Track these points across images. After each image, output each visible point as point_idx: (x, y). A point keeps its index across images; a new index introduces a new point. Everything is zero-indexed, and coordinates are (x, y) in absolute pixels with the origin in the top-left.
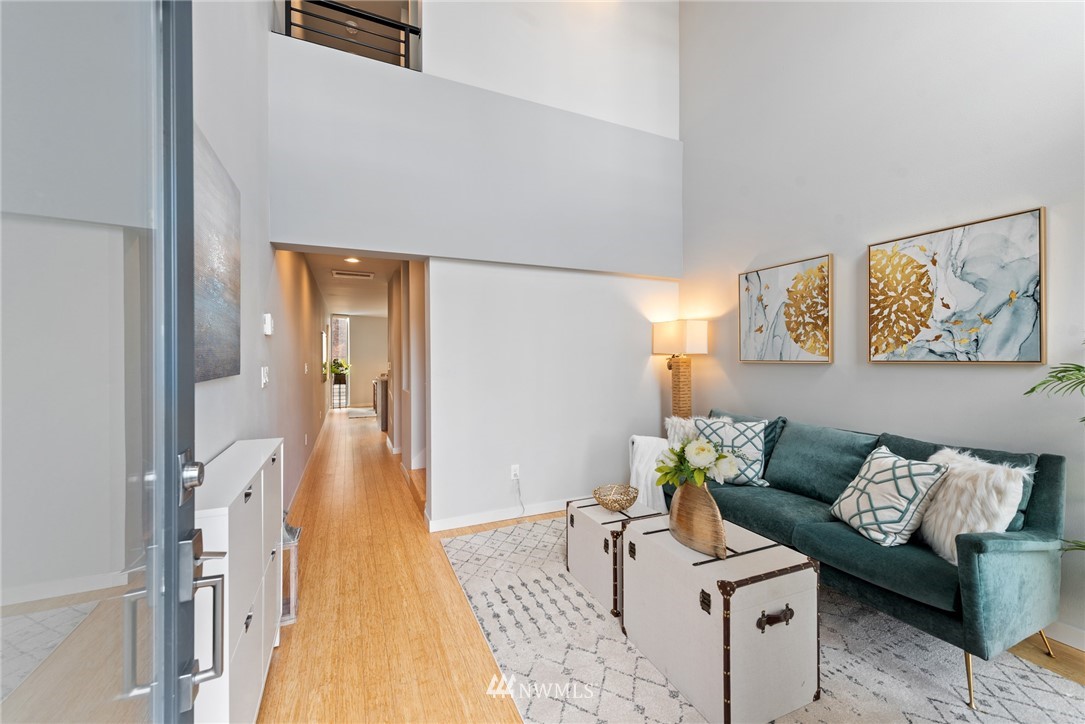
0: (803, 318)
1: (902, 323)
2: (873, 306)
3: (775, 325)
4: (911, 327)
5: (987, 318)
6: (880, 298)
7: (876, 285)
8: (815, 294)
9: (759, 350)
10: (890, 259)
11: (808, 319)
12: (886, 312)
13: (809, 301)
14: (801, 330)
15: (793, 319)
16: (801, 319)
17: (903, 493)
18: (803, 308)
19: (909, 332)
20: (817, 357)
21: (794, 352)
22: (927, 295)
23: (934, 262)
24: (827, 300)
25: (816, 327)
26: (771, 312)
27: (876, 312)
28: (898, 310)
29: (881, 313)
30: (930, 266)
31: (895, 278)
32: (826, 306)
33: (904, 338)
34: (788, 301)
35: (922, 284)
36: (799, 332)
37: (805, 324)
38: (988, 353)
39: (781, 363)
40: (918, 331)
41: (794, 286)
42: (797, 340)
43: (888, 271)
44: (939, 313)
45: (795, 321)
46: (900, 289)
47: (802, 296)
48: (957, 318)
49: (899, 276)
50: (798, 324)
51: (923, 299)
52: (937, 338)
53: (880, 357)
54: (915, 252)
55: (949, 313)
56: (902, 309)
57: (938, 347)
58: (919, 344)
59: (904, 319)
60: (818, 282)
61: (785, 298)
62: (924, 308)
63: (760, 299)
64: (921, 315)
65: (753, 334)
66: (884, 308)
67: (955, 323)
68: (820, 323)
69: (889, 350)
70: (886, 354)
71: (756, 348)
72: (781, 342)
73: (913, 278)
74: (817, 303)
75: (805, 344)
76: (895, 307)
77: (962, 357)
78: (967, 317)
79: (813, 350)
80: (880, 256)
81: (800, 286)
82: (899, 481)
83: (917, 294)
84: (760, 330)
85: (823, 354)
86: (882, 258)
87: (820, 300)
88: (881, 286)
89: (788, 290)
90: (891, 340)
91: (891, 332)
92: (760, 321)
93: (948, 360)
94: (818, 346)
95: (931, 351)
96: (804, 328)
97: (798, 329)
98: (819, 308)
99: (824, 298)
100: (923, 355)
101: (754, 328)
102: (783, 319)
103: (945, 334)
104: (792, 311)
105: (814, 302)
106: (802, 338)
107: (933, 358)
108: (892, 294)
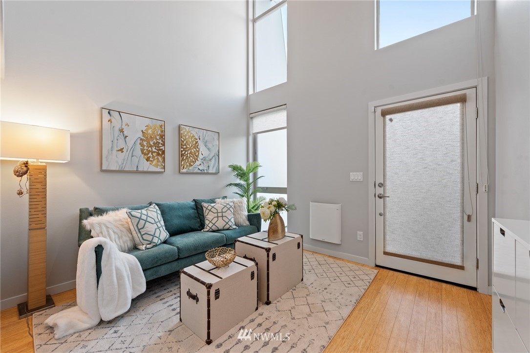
0: (152, 149)
1: (191, 158)
2: (182, 149)
3: (133, 149)
4: (194, 160)
5: (210, 160)
6: (185, 147)
7: (183, 142)
8: (158, 137)
9: (120, 163)
10: (188, 133)
11: (154, 150)
12: (186, 153)
13: (155, 140)
14: (150, 155)
15: (145, 148)
16: (150, 149)
18: (152, 143)
19: (193, 162)
20: (159, 169)
21: (145, 166)
22: (197, 149)
23: (200, 139)
24: (164, 142)
25: (158, 154)
26: (131, 141)
27: (183, 152)
28: (190, 153)
29: (185, 153)
30: (198, 140)
31: (189, 141)
32: (164, 145)
33: (192, 164)
34: (143, 138)
35: (196, 146)
36: (149, 156)
37: (153, 152)
38: (210, 171)
39: (137, 172)
40: (195, 162)
41: (147, 130)
42: (148, 160)
43: (187, 137)
44: (201, 157)
45: (147, 150)
46: (191, 145)
47: (151, 137)
48: (204, 159)
49: (190, 141)
50: (149, 151)
51: (197, 150)
52: (200, 164)
53: (185, 170)
54: (194, 132)
55: (203, 156)
56: (191, 153)
57: (201, 168)
58: (196, 166)
59: (192, 157)
60: (159, 132)
61: (140, 135)
62: (197, 154)
63: (122, 131)
64: (196, 156)
65: (115, 152)
66: (186, 151)
67: (204, 160)
68: (161, 153)
69: (187, 168)
70: (186, 170)
71: (117, 162)
72: (138, 160)
73: (194, 143)
74: (159, 143)
75: (152, 162)
76: (189, 152)
77: (206, 171)
78: (207, 159)
79: (156, 166)
80: (184, 130)
81: (150, 131)
83: (195, 148)
84: (121, 150)
85: (162, 168)
86: (185, 132)
87: (160, 141)
88: (185, 142)
89: (142, 131)
90: (188, 164)
91: (188, 161)
92: (121, 144)
93: (202, 173)
94: (159, 164)
95: (199, 169)
96: (152, 154)
97: (148, 154)
98: (160, 145)
99: (162, 141)
100: (196, 170)
101: (115, 149)
102: (139, 147)
103: (202, 164)
104: (145, 143)
105: (157, 142)
106: (151, 159)
107: (199, 171)
108: (188, 146)
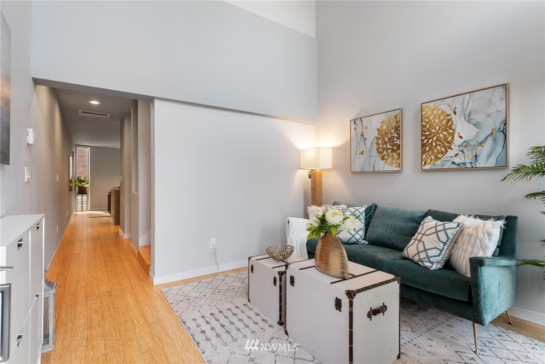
0: (386, 146)
1: (439, 147)
2: (423, 138)
3: (370, 150)
4: (443, 150)
5: (481, 144)
6: (427, 133)
7: (425, 126)
8: (392, 131)
9: (361, 165)
10: (432, 111)
11: (389, 146)
12: (430, 141)
13: (389, 136)
14: (385, 153)
15: (381, 146)
16: (385, 146)
17: (441, 240)
18: (386, 139)
19: (442, 152)
20: (394, 168)
21: (382, 166)
22: (451, 131)
23: (455, 113)
24: (399, 135)
25: (393, 150)
26: (369, 143)
27: (425, 141)
28: (436, 140)
29: (428, 142)
30: (453, 115)
31: (435, 122)
32: (398, 138)
33: (440, 156)
34: (378, 136)
35: (448, 126)
36: (384, 154)
37: (387, 149)
38: (481, 163)
39: (374, 172)
40: (446, 152)
41: (382, 127)
42: (382, 159)
43: (431, 118)
44: (457, 141)
45: (382, 148)
46: (437, 128)
47: (386, 133)
48: (466, 144)
49: (437, 121)
50: (384, 149)
51: (449, 133)
52: (456, 155)
53: (427, 167)
54: (445, 107)
55: (462, 141)
56: (438, 140)
57: (457, 160)
58: (447, 159)
59: (439, 145)
60: (394, 124)
61: (376, 134)
62: (450, 139)
63: (362, 135)
64: (448, 142)
65: (358, 154)
66: (429, 139)
67: (465, 146)
68: (395, 148)
69: (432, 163)
70: (430, 165)
71: (360, 164)
72: (374, 160)
73: (444, 122)
74: (394, 137)
75: (387, 160)
76: (435, 139)
77: (469, 166)
78: (471, 143)
79: (391, 164)
80: (427, 109)
81: (385, 127)
82: (439, 233)
83: (446, 131)
84: (362, 153)
85: (397, 167)
86: (428, 111)
87: (395, 135)
88: (428, 126)
89: (378, 129)
90: (433, 157)
91: (433, 152)
92: (362, 148)
93: (461, 168)
94: (394, 162)
95: (453, 163)
96: (387, 152)
97: (383, 152)
98: (395, 139)
99: (397, 134)
100: (448, 165)
101: (359, 152)
102: (375, 146)
103: (460, 153)
104: (380, 141)
105: (392, 136)
106: (386, 157)
107: (454, 166)
108: (433, 131)
